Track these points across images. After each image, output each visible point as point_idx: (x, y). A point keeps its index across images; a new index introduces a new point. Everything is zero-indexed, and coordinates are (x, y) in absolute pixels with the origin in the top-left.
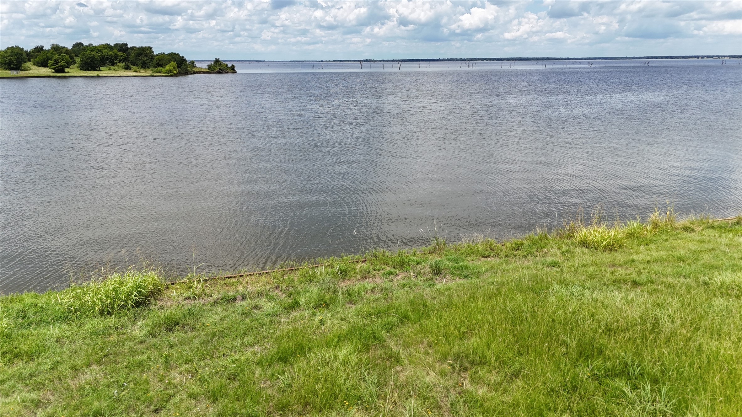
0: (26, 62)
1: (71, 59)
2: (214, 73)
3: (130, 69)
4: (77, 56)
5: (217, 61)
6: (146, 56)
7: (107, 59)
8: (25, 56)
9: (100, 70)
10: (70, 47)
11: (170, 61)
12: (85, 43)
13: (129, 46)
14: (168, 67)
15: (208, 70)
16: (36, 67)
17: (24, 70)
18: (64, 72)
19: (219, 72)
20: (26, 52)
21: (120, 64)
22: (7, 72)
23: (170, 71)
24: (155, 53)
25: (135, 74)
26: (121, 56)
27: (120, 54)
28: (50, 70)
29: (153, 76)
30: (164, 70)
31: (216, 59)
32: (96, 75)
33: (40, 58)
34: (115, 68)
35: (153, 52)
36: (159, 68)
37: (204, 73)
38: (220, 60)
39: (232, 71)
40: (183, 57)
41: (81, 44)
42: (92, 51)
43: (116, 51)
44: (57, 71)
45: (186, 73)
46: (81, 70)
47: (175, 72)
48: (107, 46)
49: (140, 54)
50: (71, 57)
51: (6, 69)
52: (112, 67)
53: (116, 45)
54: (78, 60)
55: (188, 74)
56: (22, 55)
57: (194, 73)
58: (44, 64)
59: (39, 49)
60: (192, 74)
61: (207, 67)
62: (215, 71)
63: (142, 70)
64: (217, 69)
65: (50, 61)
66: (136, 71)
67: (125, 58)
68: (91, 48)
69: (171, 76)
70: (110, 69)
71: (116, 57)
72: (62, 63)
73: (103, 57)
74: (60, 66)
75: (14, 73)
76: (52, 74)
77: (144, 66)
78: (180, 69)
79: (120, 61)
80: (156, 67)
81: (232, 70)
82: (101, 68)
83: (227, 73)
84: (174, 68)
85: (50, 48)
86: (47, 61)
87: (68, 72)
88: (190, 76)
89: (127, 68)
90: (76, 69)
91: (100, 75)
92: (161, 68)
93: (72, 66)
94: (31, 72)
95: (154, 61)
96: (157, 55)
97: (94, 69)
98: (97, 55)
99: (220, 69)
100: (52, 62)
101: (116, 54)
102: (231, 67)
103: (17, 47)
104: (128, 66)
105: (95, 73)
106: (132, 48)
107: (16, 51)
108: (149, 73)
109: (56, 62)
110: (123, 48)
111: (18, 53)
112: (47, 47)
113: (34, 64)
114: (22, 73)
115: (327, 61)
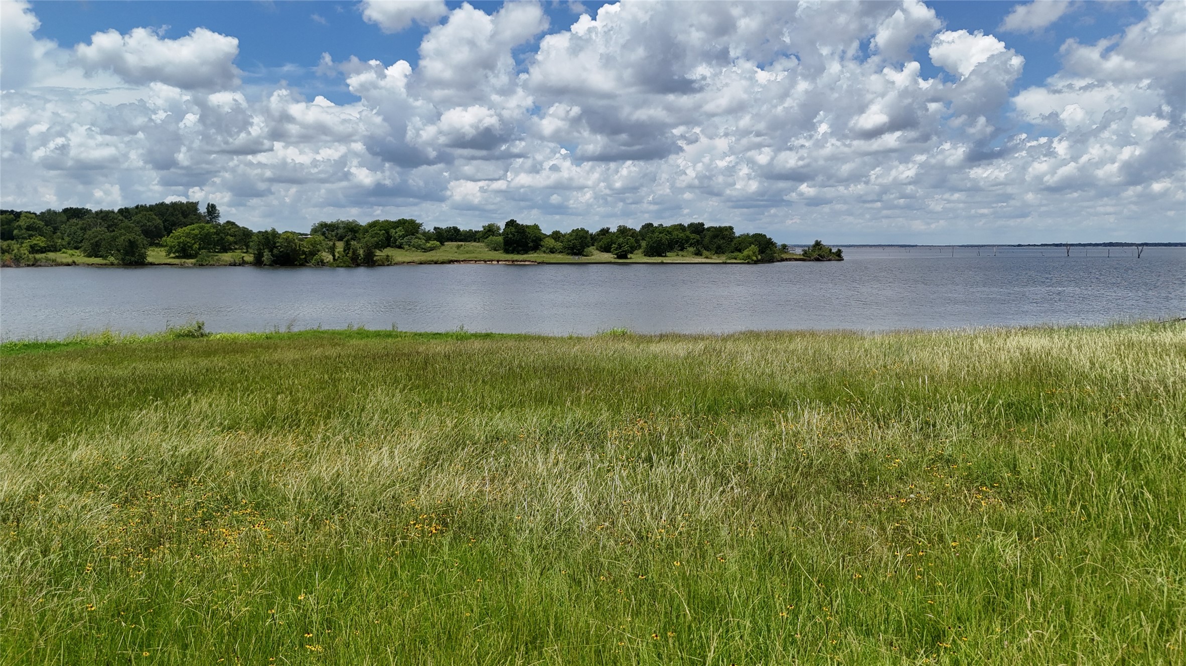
0: (589, 247)
1: (636, 243)
2: (810, 261)
3: (701, 255)
4: (643, 239)
5: (818, 244)
6: (723, 238)
7: (677, 242)
8: (589, 239)
9: (665, 256)
10: (638, 229)
11: (751, 244)
12: (656, 224)
13: (706, 226)
14: (746, 253)
15: (802, 257)
16: (598, 252)
17: (586, 256)
18: (626, 258)
19: (817, 260)
20: (591, 235)
21: (692, 249)
22: (569, 257)
23: (749, 257)
24: (737, 234)
25: (704, 260)
26: (693, 239)
27: (693, 236)
28: (612, 256)
29: (725, 263)
30: (740, 255)
31: (817, 241)
32: (660, 261)
33: (605, 240)
34: (684, 253)
35: (734, 233)
36: (736, 254)
37: (796, 260)
38: (822, 243)
39: (837, 258)
40: (770, 239)
41: (651, 225)
42: (660, 233)
43: (688, 233)
44: (619, 257)
45: (771, 260)
46: (645, 255)
47: (755, 258)
48: (681, 227)
49: (716, 236)
50: (637, 241)
51: (568, 254)
52: (680, 253)
53: (691, 225)
54: (644, 244)
55: (773, 262)
56: (586, 238)
57: (782, 260)
58: (606, 249)
59: (605, 232)
60: (779, 261)
61: (802, 253)
62: (812, 258)
63: (714, 257)
64: (815, 255)
65: (614, 245)
66: (707, 258)
67: (698, 241)
68: (662, 229)
69: (748, 263)
70: (678, 255)
71: (687, 239)
72: (626, 248)
73: (671, 240)
74: (623, 251)
75: (576, 259)
76: (613, 260)
77: (719, 251)
78: (763, 255)
79: (691, 245)
80: (733, 252)
81: (838, 256)
82: (668, 254)
83: (830, 260)
84: (754, 253)
85: (616, 231)
86: (611, 245)
87: (631, 258)
88: (775, 263)
89: (698, 254)
90: (640, 255)
91: (665, 261)
92: (738, 253)
93: (636, 252)
94: (592, 257)
95: (733, 244)
96: (739, 237)
97: (660, 255)
98: (665, 238)
99: (819, 255)
100: (616, 246)
101: (687, 237)
102: (837, 252)
103: (583, 230)
104: (699, 251)
105: (659, 259)
106: (709, 229)
107: (581, 234)
108: (723, 259)
109: (620, 246)
110: (698, 228)
111: (583, 236)
112: (614, 229)
113: (597, 249)
114: (583, 259)
115: (1029, 245)
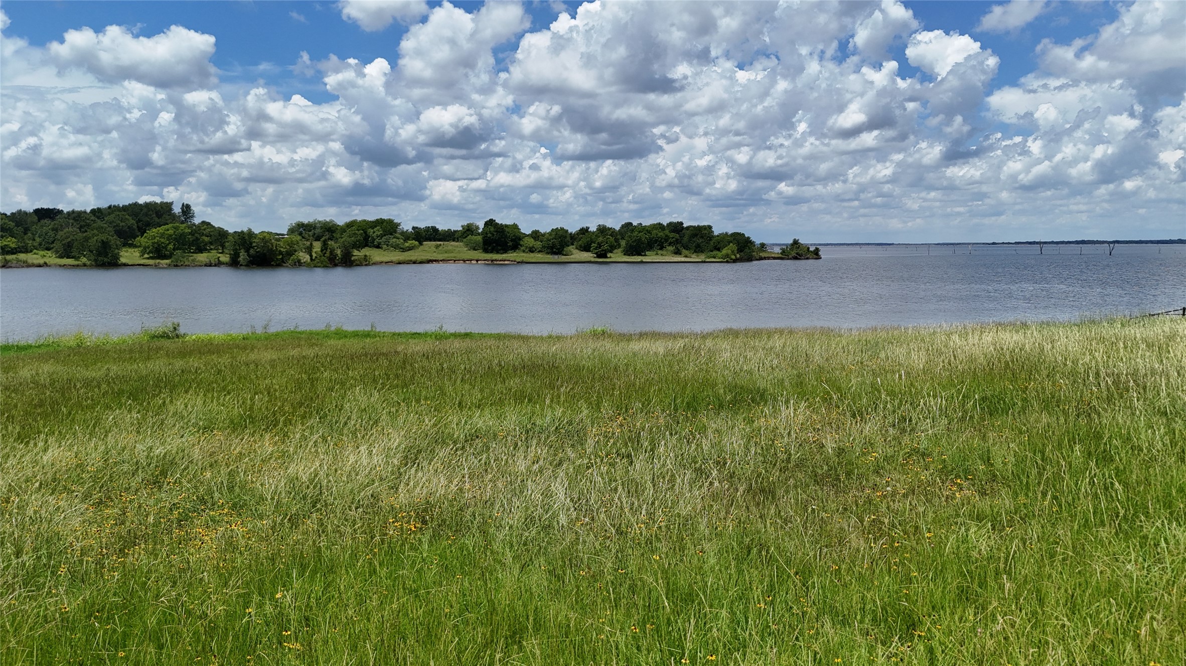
0: (568, 246)
1: (616, 242)
2: (788, 259)
3: (680, 254)
4: (623, 238)
5: (796, 242)
6: (702, 237)
7: (656, 241)
8: (568, 239)
9: (645, 255)
10: (617, 228)
11: (729, 242)
12: (635, 224)
13: (685, 225)
14: (724, 251)
15: (780, 256)
16: (577, 251)
17: (566, 255)
18: (606, 257)
19: (795, 258)
20: (571, 234)
21: (671, 248)
22: (548, 256)
23: (727, 256)
24: (716, 233)
25: (683, 259)
26: (673, 238)
27: (672, 235)
28: (592, 255)
29: (705, 262)
30: (719, 254)
31: (795, 240)
32: (639, 260)
33: (584, 240)
34: (664, 252)
35: (713, 232)
36: (715, 252)
37: (775, 258)
38: (800, 241)
39: (815, 256)
40: (749, 238)
41: (631, 224)
42: (640, 232)
43: (667, 232)
44: (599, 256)
45: (750, 259)
46: (625, 254)
47: (733, 257)
48: (660, 226)
49: (695, 235)
50: (617, 240)
51: (548, 253)
52: (660, 252)
53: (670, 224)
54: (623, 243)
55: (752, 260)
56: (566, 237)
57: (761, 259)
58: (586, 248)
59: (584, 231)
60: (757, 260)
61: (780, 251)
62: (790, 256)
63: (693, 256)
64: (793, 254)
65: (593, 245)
66: (686, 256)
67: (677, 240)
68: (641, 228)
69: (727, 262)
70: (657, 254)
71: (667, 239)
72: (606, 247)
73: (651, 239)
74: (603, 250)
75: (556, 258)
76: (593, 260)
77: (698, 250)
78: (742, 254)
79: (670, 244)
80: (712, 251)
81: (816, 254)
82: (647, 253)
83: (807, 259)
84: (733, 252)
85: (595, 230)
86: (591, 244)
87: (610, 257)
88: (755, 262)
89: (677, 252)
90: (620, 254)
91: (644, 260)
92: (717, 252)
93: (615, 251)
94: (572, 256)
95: (712, 243)
96: (718, 236)
97: (639, 254)
98: (644, 237)
99: (797, 254)
100: (596, 245)
101: (666, 236)
102: (815, 250)
103: (562, 229)
104: (679, 250)
105: (638, 259)
106: (688, 228)
107: (561, 233)
108: (702, 257)
109: (600, 245)
110: (677, 227)
111: (562, 236)
112: (593, 228)
113: (577, 248)
114: (563, 258)
115: (1003, 243)
